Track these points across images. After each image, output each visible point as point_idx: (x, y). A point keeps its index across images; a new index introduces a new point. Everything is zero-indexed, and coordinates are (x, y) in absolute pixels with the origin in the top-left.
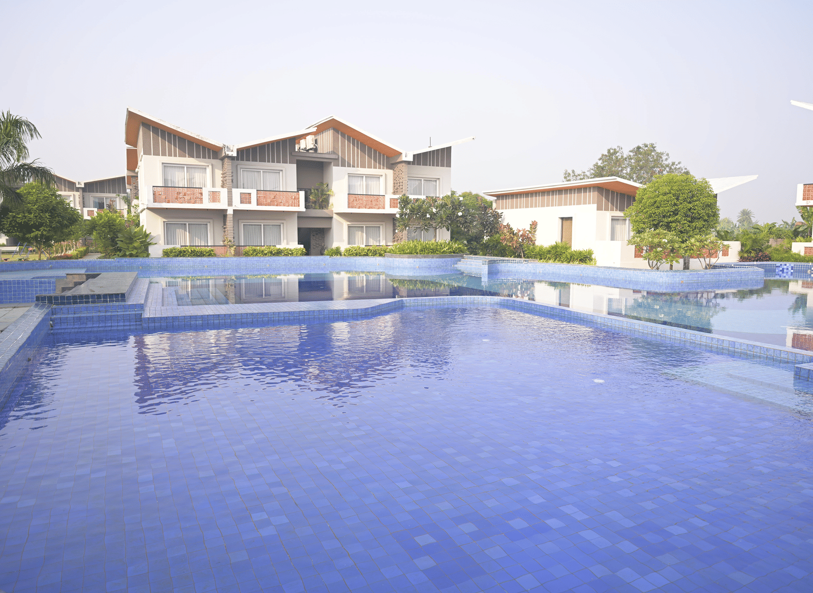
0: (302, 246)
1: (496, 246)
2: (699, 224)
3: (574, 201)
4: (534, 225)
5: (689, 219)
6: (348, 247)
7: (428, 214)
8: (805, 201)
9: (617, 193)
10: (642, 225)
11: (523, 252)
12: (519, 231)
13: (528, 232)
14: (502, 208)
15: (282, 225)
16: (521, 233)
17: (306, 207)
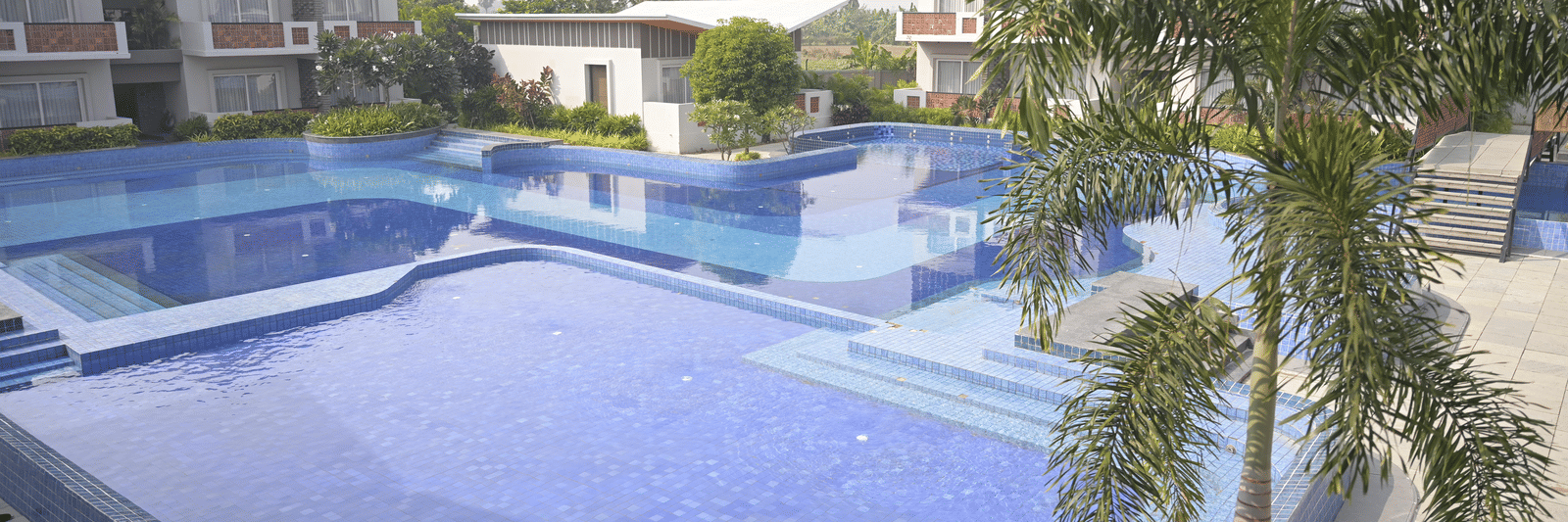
0: (129, 121)
1: (487, 106)
2: (779, 90)
3: (607, 42)
4: (547, 73)
5: (765, 83)
6: (219, 116)
7: (374, 67)
8: (906, 36)
9: (668, 31)
10: (706, 91)
11: (534, 116)
12: (525, 84)
13: (538, 85)
14: (492, 43)
15: (79, 83)
16: (528, 88)
17: (131, 47)
